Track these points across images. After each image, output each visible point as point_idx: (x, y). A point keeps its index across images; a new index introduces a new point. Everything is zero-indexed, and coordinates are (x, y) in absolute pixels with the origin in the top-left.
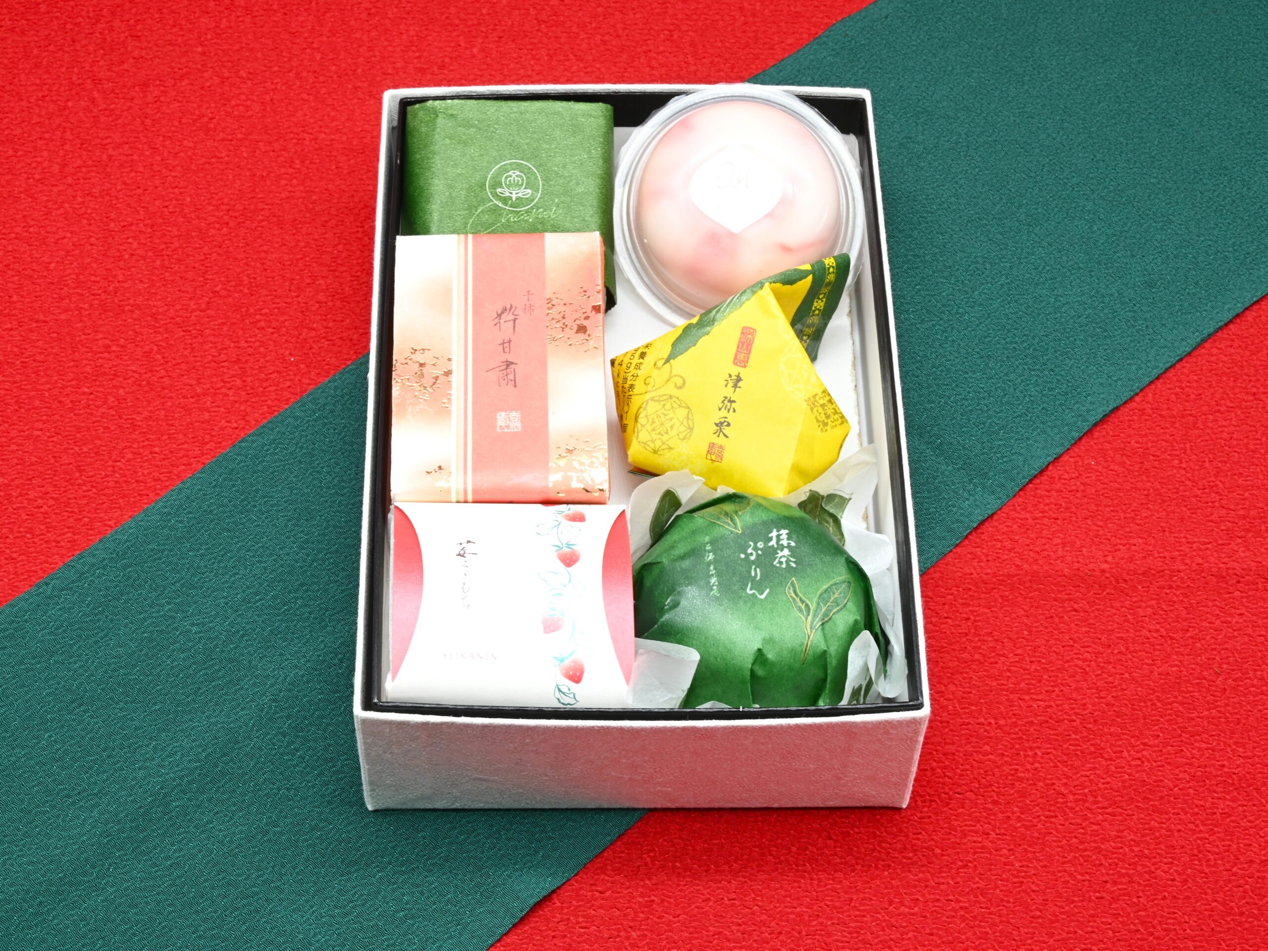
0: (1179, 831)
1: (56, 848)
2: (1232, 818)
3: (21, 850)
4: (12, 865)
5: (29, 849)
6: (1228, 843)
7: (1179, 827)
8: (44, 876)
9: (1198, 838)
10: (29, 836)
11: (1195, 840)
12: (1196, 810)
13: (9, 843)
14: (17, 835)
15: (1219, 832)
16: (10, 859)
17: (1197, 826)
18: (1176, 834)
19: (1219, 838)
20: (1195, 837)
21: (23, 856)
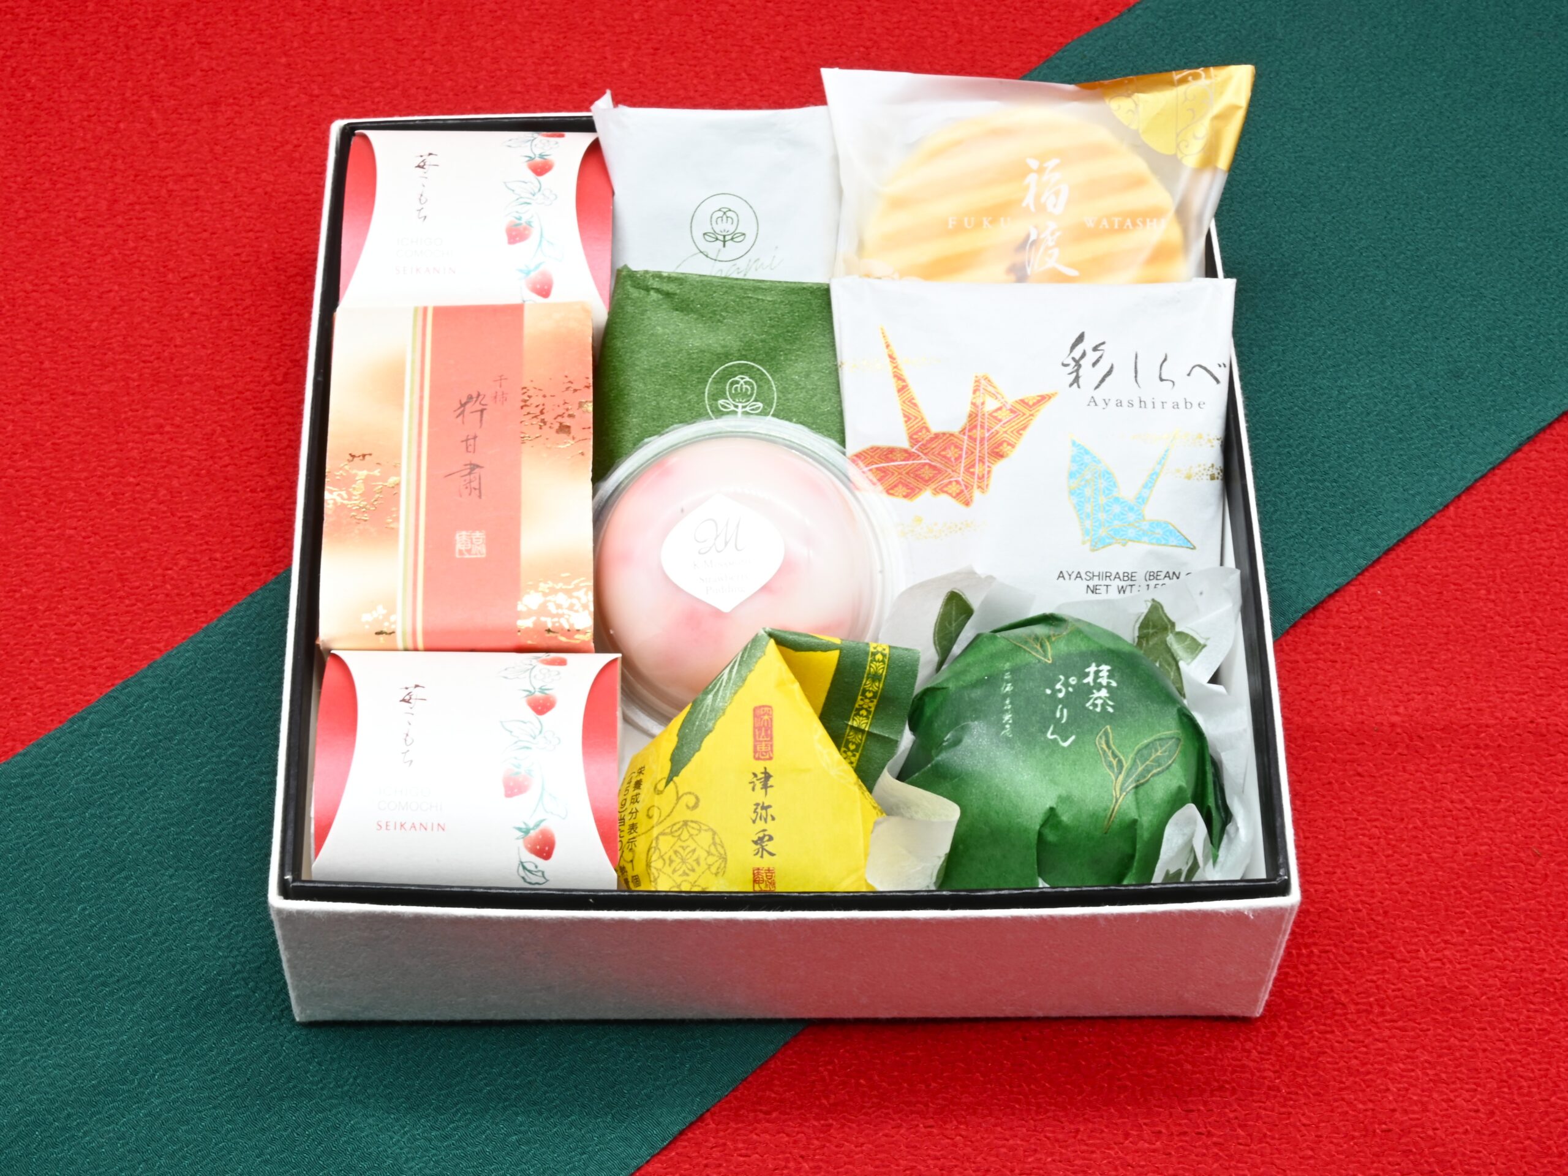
0: (1485, 1050)
1: (88, 1048)
2: (1552, 1036)
3: (45, 1050)
4: (34, 1068)
5: (55, 1049)
6: (1545, 1066)
7: (1485, 1046)
8: (73, 1082)
9: (1508, 1060)
10: (56, 1034)
11: (1504, 1062)
12: (1507, 1025)
13: (32, 1041)
14: (40, 1032)
15: (1534, 1053)
16: (31, 1060)
17: (1507, 1045)
18: (1481, 1054)
19: (1534, 1060)
20: (1504, 1058)
21: (47, 1057)
